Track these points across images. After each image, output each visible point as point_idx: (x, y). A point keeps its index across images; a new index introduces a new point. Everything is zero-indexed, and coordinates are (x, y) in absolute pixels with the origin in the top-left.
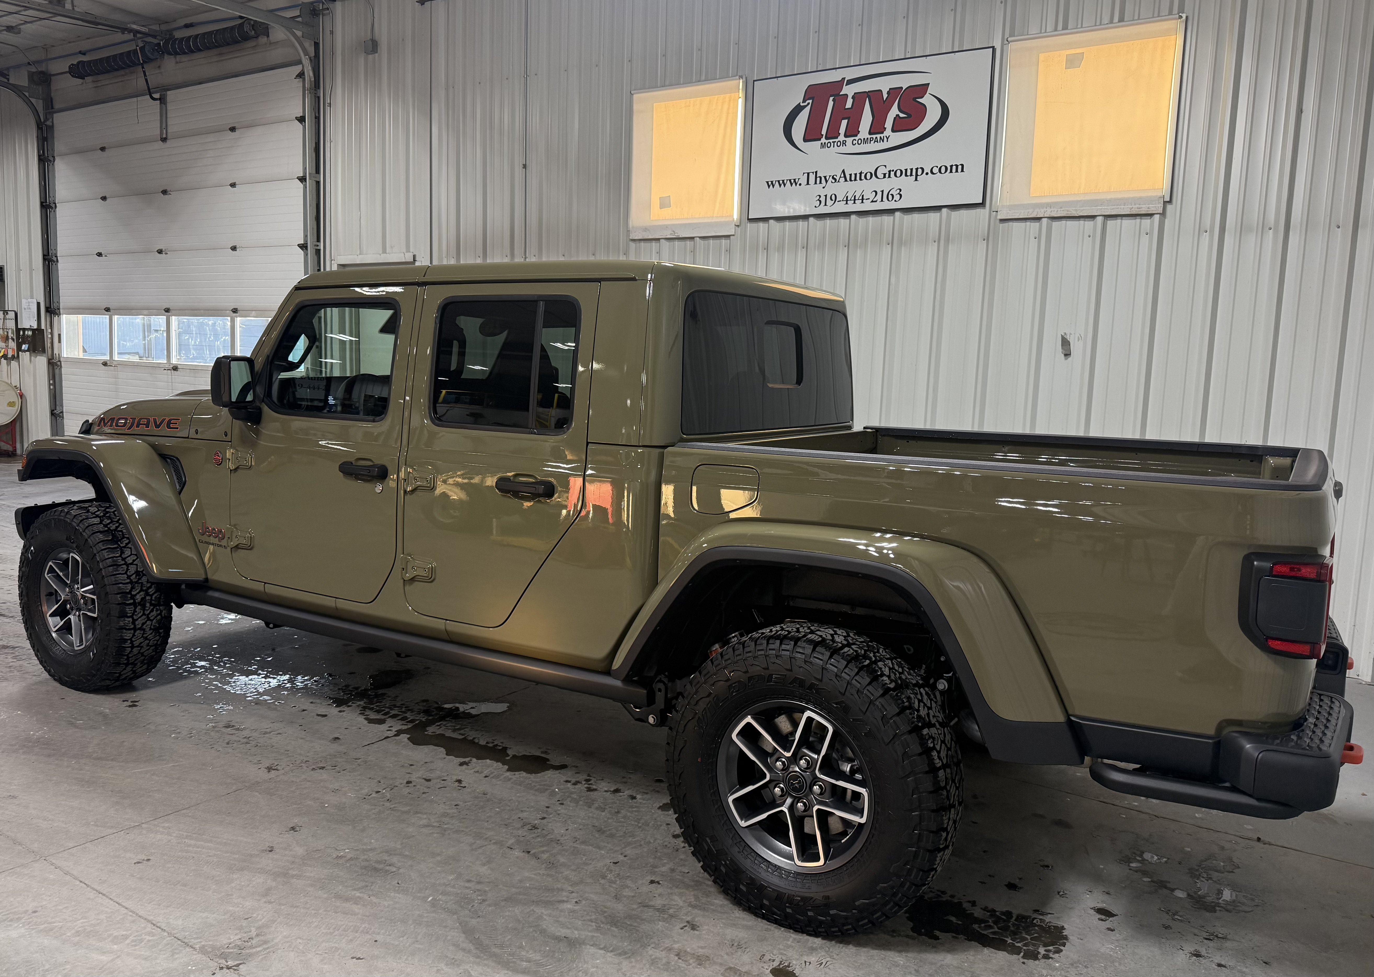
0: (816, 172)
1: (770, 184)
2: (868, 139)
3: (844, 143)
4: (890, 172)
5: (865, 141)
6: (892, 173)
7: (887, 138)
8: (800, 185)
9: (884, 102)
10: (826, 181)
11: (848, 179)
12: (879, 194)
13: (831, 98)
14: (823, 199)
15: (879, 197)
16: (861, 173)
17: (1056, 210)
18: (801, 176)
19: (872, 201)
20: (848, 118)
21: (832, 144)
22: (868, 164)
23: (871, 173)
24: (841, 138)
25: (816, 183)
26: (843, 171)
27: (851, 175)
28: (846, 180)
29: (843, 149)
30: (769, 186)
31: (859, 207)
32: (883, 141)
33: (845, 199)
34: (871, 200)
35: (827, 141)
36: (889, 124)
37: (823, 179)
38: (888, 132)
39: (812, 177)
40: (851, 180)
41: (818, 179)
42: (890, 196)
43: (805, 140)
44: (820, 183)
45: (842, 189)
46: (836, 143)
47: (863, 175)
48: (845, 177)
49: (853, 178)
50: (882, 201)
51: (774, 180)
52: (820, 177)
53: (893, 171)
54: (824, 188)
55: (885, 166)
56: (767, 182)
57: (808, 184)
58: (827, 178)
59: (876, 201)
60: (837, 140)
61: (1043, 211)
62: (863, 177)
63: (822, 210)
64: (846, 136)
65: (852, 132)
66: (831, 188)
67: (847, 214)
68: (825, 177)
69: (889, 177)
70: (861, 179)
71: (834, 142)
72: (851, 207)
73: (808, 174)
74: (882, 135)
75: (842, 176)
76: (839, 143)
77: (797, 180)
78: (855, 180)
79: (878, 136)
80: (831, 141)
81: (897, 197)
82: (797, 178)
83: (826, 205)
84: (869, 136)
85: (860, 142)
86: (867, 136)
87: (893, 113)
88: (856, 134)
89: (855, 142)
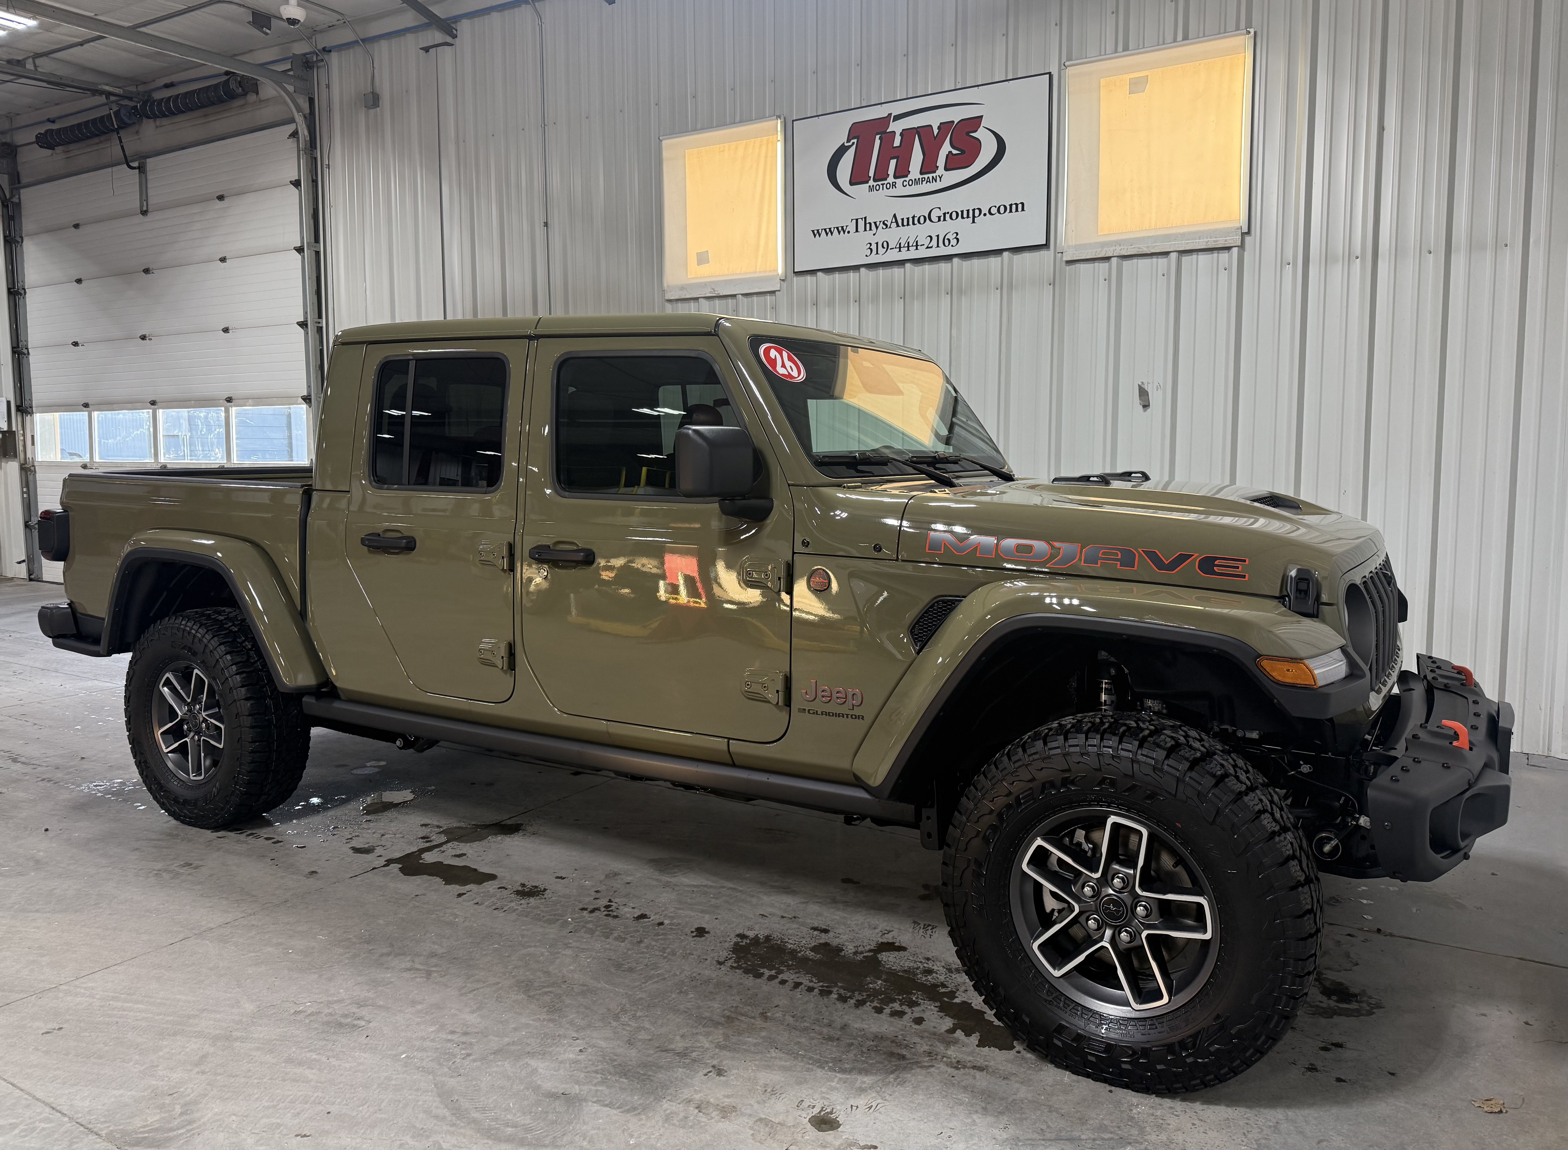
0: (866, 218)
1: (816, 233)
2: (919, 179)
3: (894, 185)
4: (944, 214)
5: (917, 182)
6: (948, 216)
7: (940, 178)
8: (849, 232)
9: (935, 138)
10: (877, 228)
11: (900, 224)
12: (935, 239)
13: (878, 137)
14: (874, 247)
15: (934, 242)
16: (913, 217)
17: (1126, 248)
18: (849, 223)
19: (928, 247)
20: (897, 157)
21: (881, 186)
22: (923, 206)
23: (925, 217)
24: (891, 179)
25: (865, 230)
26: (895, 216)
27: (903, 219)
28: (898, 226)
29: (893, 192)
30: (815, 236)
31: (913, 254)
32: (936, 181)
33: (898, 246)
34: (926, 246)
35: (875, 184)
36: (941, 162)
37: (873, 225)
38: (941, 171)
39: (861, 224)
40: (903, 225)
41: (868, 225)
42: (946, 241)
43: (852, 183)
44: (870, 229)
45: (894, 235)
46: (885, 186)
47: (916, 219)
48: (897, 222)
49: (905, 223)
50: (938, 246)
51: (820, 228)
52: (870, 224)
53: (948, 213)
54: (874, 235)
55: (940, 208)
56: (813, 231)
57: (857, 231)
58: (878, 224)
59: (931, 247)
60: (886, 182)
61: (1111, 249)
62: (916, 222)
63: (873, 259)
64: (895, 177)
65: (902, 172)
66: (882, 235)
67: (901, 263)
68: (875, 223)
69: (945, 220)
70: (914, 224)
71: (883, 184)
72: (904, 255)
73: (857, 220)
74: (934, 175)
75: (894, 221)
76: (888, 185)
77: (845, 228)
78: (908, 225)
79: (930, 176)
80: (880, 183)
81: (954, 242)
82: (845, 225)
83: (877, 253)
84: (921, 177)
85: (910, 183)
86: (918, 176)
87: (945, 149)
88: (907, 174)
89: (905, 183)
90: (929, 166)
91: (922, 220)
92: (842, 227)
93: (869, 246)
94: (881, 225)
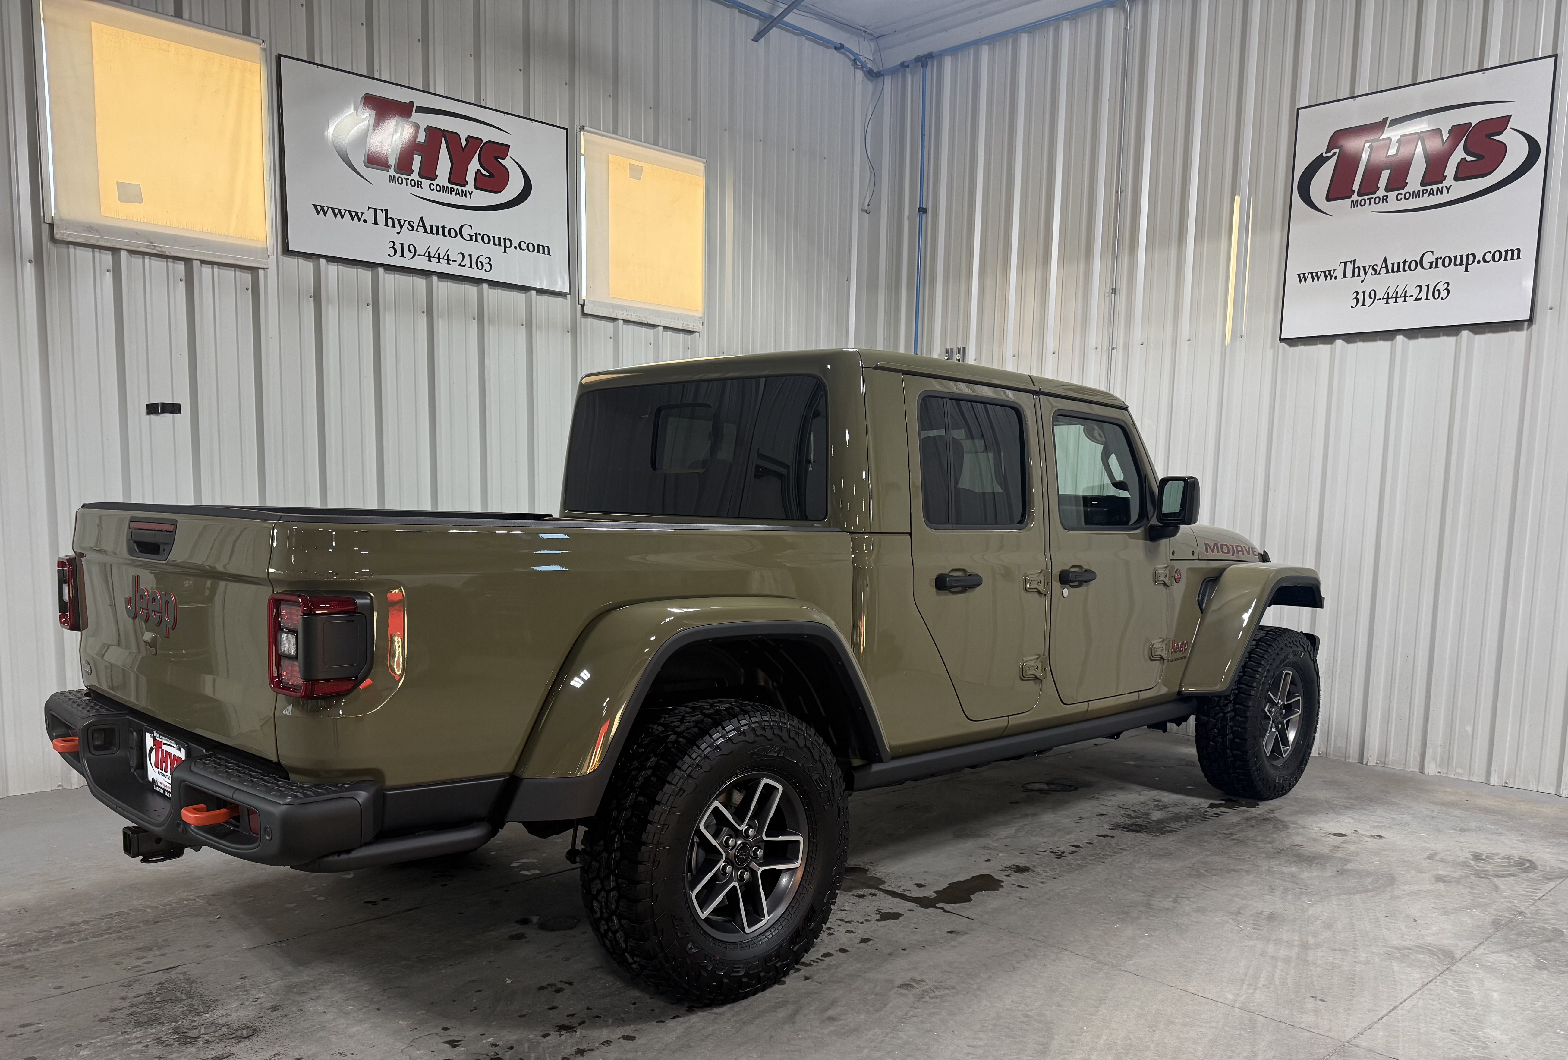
0: (386, 211)
1: (320, 210)
2: (447, 187)
3: (419, 184)
5: (445, 190)
6: (479, 237)
7: (470, 194)
9: (463, 149)
10: (401, 227)
11: (429, 231)
12: (467, 258)
13: (396, 122)
14: (398, 247)
15: (466, 261)
16: (443, 227)
17: (630, 314)
18: (365, 211)
19: (460, 265)
20: (421, 154)
21: (404, 181)
22: (453, 219)
23: (455, 231)
24: (415, 176)
25: (387, 225)
26: (422, 219)
27: (431, 226)
28: (426, 231)
29: (416, 190)
30: (318, 213)
31: (443, 268)
33: (427, 254)
34: (458, 263)
35: (397, 176)
36: (470, 177)
37: (396, 222)
38: (470, 187)
39: (381, 216)
40: (432, 233)
41: (390, 221)
42: (479, 264)
43: (367, 165)
44: (393, 226)
45: (422, 241)
46: (409, 181)
47: (446, 230)
48: (424, 226)
49: (434, 231)
50: (471, 267)
51: (326, 205)
52: (393, 219)
53: (479, 234)
54: (398, 233)
56: (315, 206)
57: (376, 223)
58: (402, 222)
59: (464, 266)
60: (409, 178)
61: (621, 312)
62: (446, 233)
63: (397, 261)
64: (421, 176)
65: (428, 173)
66: (407, 237)
68: (399, 220)
69: (476, 240)
70: (444, 235)
71: (407, 179)
72: (433, 266)
73: (375, 210)
74: (463, 189)
75: (421, 224)
77: (360, 215)
78: (437, 234)
79: (460, 188)
80: (402, 176)
81: (487, 267)
82: (360, 211)
83: (403, 256)
84: (450, 186)
85: (438, 188)
86: (447, 184)
87: (474, 166)
88: (434, 177)
89: (432, 187)
90: (457, 177)
91: (453, 234)
92: (356, 213)
93: (392, 244)
94: (406, 225)
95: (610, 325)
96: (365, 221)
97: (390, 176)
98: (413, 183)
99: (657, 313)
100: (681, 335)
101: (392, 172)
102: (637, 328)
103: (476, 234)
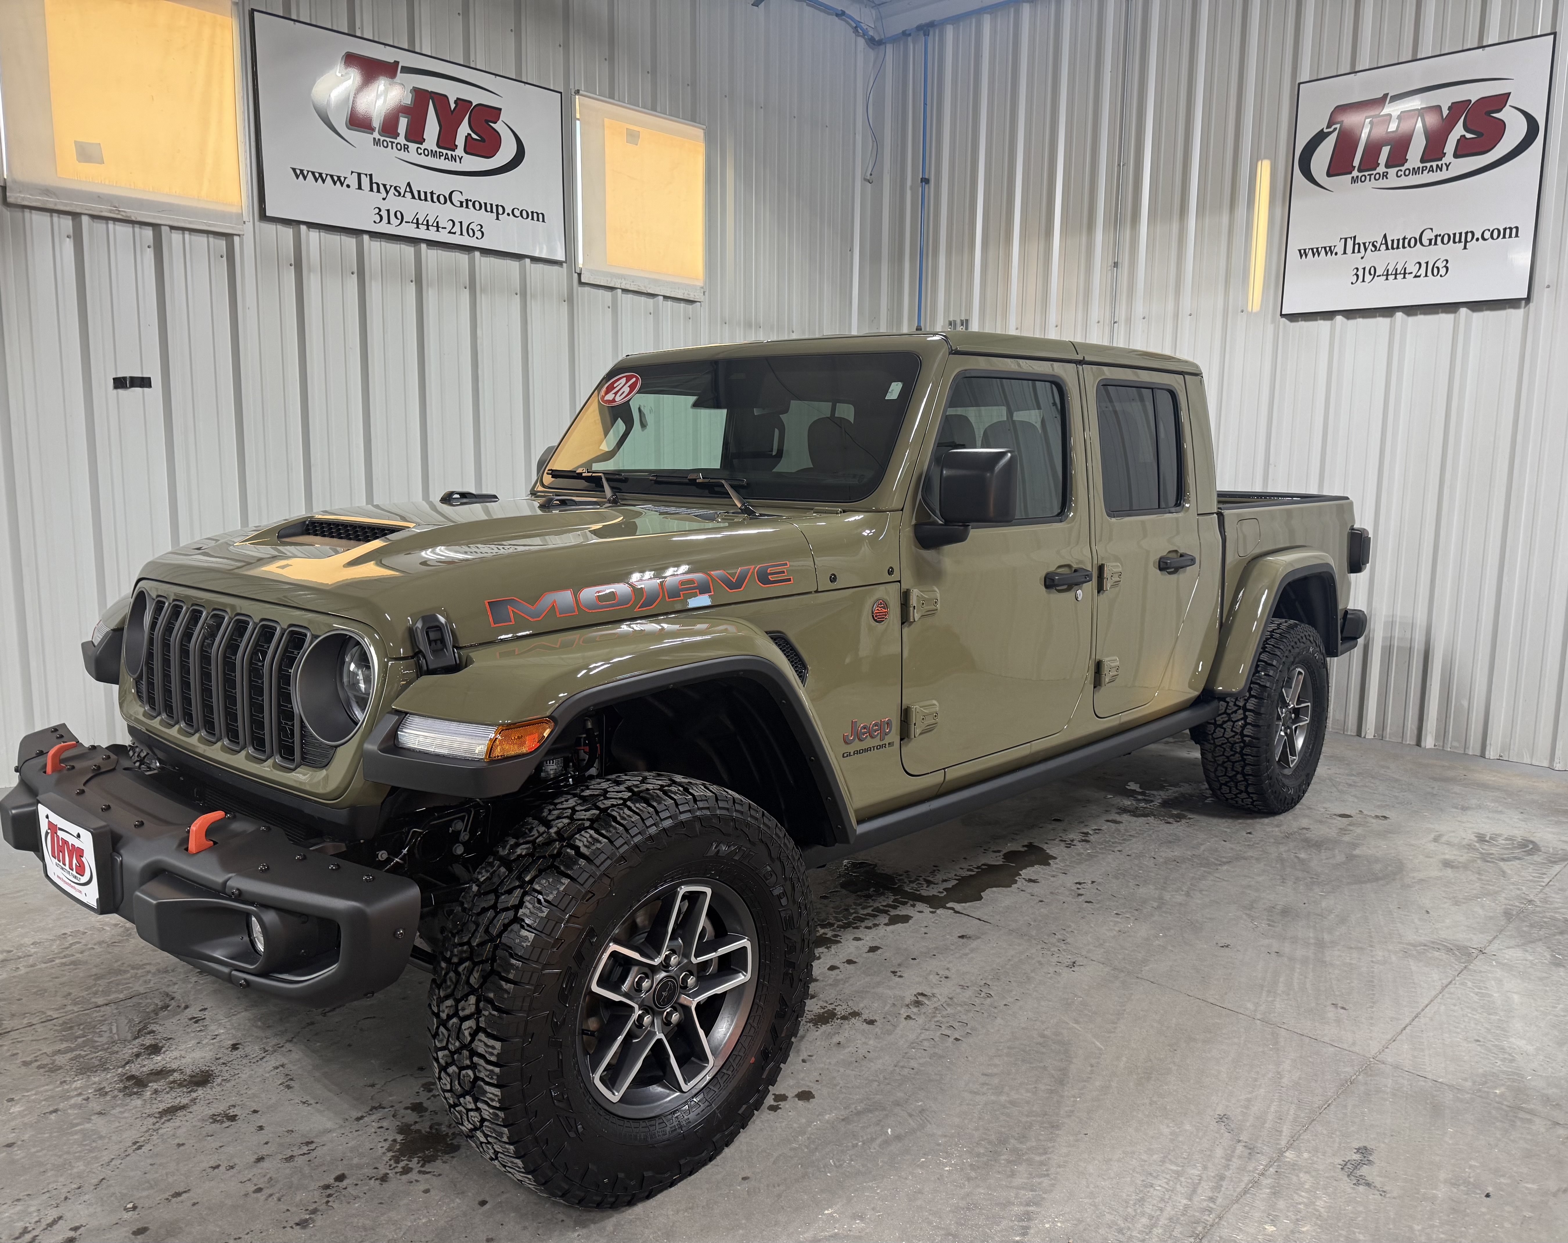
0: (371, 175)
1: (300, 174)
2: (436, 151)
3: (406, 148)
5: (433, 154)
6: (470, 204)
7: (460, 159)
9: (452, 112)
10: (387, 192)
11: (417, 196)
12: (458, 225)
14: (384, 214)
15: (457, 229)
16: (432, 193)
17: (629, 283)
18: (348, 175)
19: (450, 232)
20: (407, 117)
21: (390, 144)
22: (442, 184)
23: (445, 197)
24: (402, 140)
25: (371, 190)
26: (409, 184)
27: (419, 192)
28: (413, 197)
29: (403, 154)
30: (297, 177)
31: (432, 235)
32: (455, 161)
33: (415, 221)
34: (448, 230)
35: (381, 139)
36: (460, 141)
37: (382, 187)
38: (460, 151)
39: (365, 181)
40: (420, 199)
41: (375, 186)
42: (470, 232)
43: (349, 127)
44: (378, 191)
45: (409, 207)
46: (394, 145)
47: (435, 196)
48: (411, 192)
49: (423, 197)
50: (462, 234)
52: (378, 185)
53: (470, 201)
54: (384, 199)
55: (461, 192)
56: (294, 170)
57: (360, 188)
58: (388, 187)
59: (455, 233)
60: (395, 141)
61: (619, 281)
62: (435, 199)
63: (383, 228)
64: (407, 139)
65: (415, 136)
66: (393, 203)
67: (418, 242)
68: (385, 186)
69: (467, 207)
70: (432, 201)
71: (392, 143)
72: (422, 233)
73: (359, 175)
74: (453, 153)
75: (408, 190)
77: (342, 179)
78: (426, 200)
79: (449, 153)
80: (388, 140)
81: (479, 234)
82: (342, 175)
83: (389, 222)
84: (438, 150)
85: (426, 152)
86: (435, 148)
87: (464, 129)
88: (421, 141)
89: (420, 151)
90: (446, 141)
91: (442, 199)
92: (339, 178)
93: (377, 210)
94: (392, 190)
95: (608, 294)
96: (348, 186)
97: (374, 139)
98: (399, 146)
99: (656, 281)
100: (682, 305)
101: (376, 135)
102: (637, 298)
103: (467, 200)
